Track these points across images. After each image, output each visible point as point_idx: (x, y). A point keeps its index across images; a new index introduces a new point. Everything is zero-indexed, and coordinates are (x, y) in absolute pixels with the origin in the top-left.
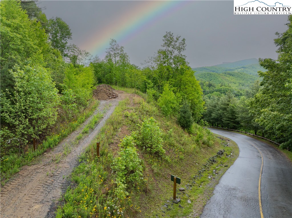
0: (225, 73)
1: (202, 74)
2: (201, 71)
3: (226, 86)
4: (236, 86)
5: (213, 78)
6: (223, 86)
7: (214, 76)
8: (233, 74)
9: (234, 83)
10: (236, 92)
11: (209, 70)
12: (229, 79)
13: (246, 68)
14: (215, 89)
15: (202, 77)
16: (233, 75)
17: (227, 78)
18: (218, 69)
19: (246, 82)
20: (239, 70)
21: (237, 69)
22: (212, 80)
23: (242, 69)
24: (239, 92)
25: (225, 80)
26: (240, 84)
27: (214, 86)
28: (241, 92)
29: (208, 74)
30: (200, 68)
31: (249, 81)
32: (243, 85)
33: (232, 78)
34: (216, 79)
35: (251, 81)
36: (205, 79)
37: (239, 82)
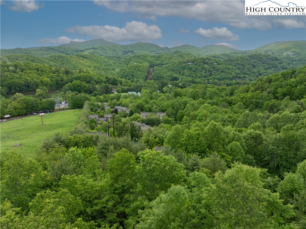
0: (78, 56)
1: (51, 57)
2: (48, 52)
3: (85, 73)
4: (92, 71)
5: (66, 61)
6: (82, 73)
7: (66, 59)
8: (86, 56)
9: (89, 66)
10: (96, 78)
11: (57, 50)
12: (83, 63)
13: (96, 49)
14: (73, 76)
15: (52, 61)
16: (86, 58)
17: (81, 61)
18: (67, 50)
19: (101, 65)
20: (90, 51)
21: (87, 50)
22: (65, 64)
23: (93, 50)
24: (99, 78)
25: (79, 63)
26: (95, 67)
27: (72, 74)
28: (101, 78)
29: (59, 56)
30: (46, 48)
31: (103, 64)
32: (98, 69)
33: (86, 61)
34: (69, 62)
35: (105, 64)
36: (57, 63)
37: (94, 66)
